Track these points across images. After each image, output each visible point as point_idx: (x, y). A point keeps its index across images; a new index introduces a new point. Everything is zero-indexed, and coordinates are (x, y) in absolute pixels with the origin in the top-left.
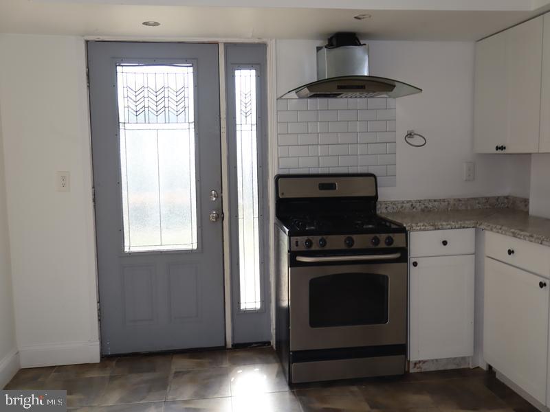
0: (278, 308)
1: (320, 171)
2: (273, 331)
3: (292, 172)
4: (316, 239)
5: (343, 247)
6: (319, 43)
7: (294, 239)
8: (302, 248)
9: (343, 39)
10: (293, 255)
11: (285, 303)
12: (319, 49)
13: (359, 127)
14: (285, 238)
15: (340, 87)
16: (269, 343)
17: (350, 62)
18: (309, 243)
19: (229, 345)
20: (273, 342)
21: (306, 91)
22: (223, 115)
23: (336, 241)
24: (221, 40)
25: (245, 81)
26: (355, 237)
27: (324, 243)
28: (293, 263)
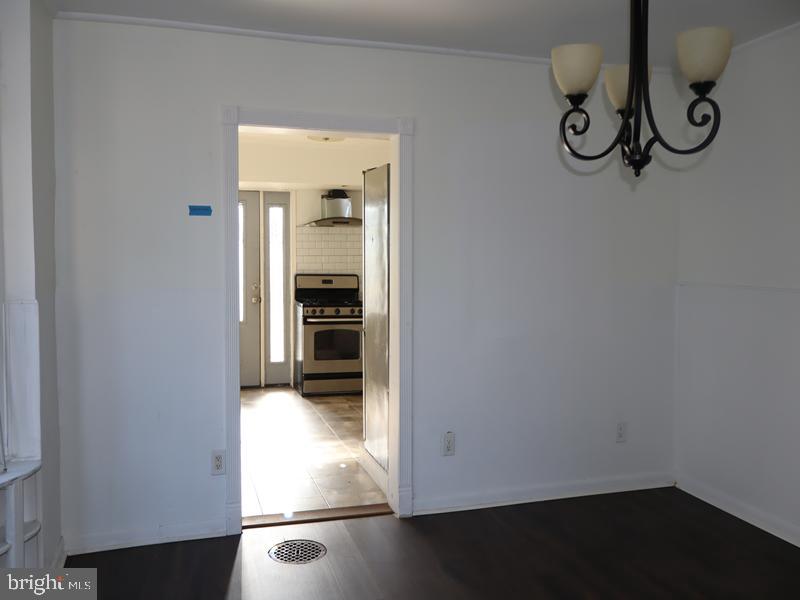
0: (296, 362)
1: (324, 272)
2: (292, 376)
3: (306, 272)
4: (318, 309)
5: (334, 314)
6: (323, 193)
7: (306, 309)
8: (310, 314)
9: (337, 194)
10: (305, 318)
11: (300, 358)
12: (323, 197)
13: (348, 245)
14: (300, 310)
15: (334, 223)
16: (289, 384)
17: (338, 208)
18: (314, 311)
19: (263, 385)
20: (292, 384)
21: (314, 224)
22: (262, 236)
23: (330, 311)
24: (261, 191)
25: (276, 214)
26: (341, 309)
27: (322, 311)
28: (305, 322)
